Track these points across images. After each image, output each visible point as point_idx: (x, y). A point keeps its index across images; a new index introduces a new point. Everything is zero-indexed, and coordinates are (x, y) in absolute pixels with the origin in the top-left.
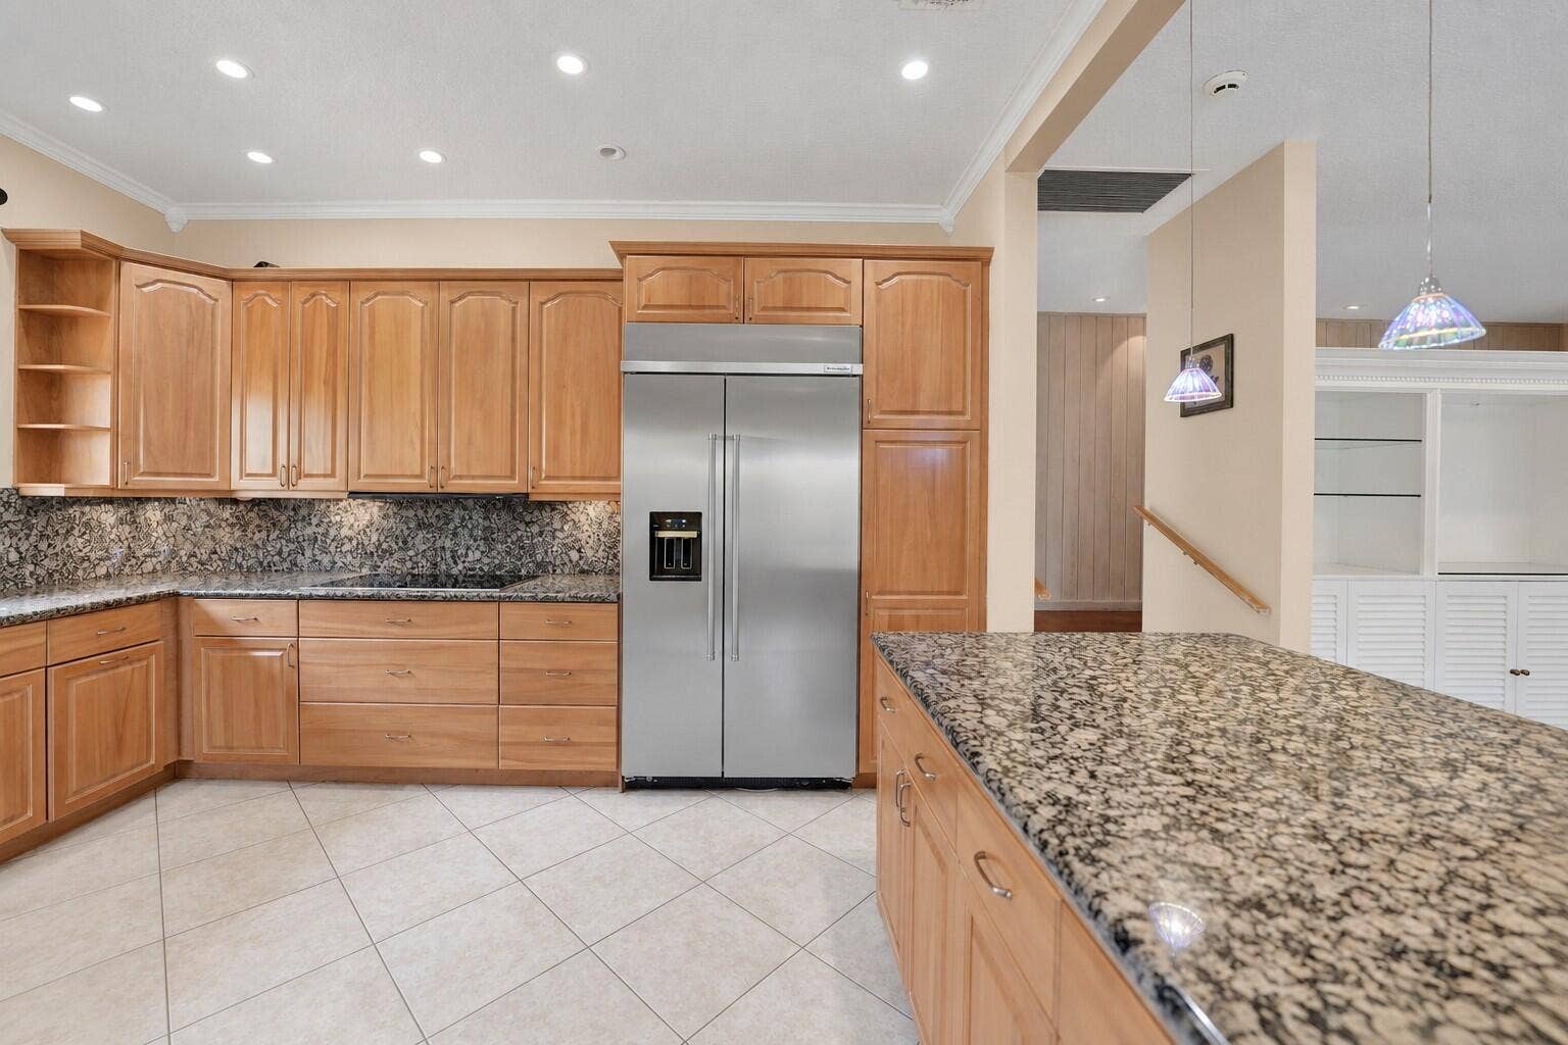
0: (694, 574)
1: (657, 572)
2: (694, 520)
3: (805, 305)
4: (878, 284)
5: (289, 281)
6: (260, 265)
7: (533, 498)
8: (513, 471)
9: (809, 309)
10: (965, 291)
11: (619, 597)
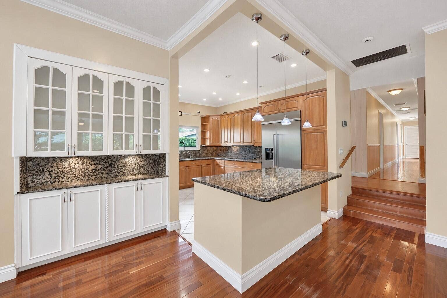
0: (272, 159)
1: (266, 158)
2: (272, 150)
3: (290, 108)
4: (304, 100)
5: (229, 114)
6: (224, 113)
7: (254, 146)
8: (252, 142)
9: (291, 108)
10: (323, 98)
11: (261, 162)
